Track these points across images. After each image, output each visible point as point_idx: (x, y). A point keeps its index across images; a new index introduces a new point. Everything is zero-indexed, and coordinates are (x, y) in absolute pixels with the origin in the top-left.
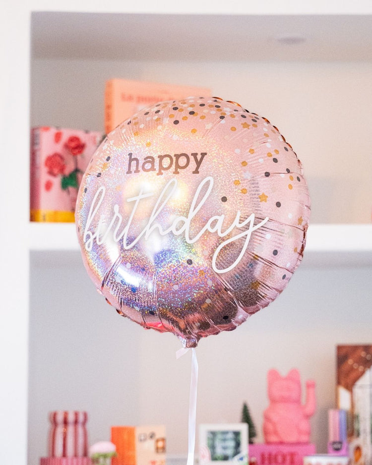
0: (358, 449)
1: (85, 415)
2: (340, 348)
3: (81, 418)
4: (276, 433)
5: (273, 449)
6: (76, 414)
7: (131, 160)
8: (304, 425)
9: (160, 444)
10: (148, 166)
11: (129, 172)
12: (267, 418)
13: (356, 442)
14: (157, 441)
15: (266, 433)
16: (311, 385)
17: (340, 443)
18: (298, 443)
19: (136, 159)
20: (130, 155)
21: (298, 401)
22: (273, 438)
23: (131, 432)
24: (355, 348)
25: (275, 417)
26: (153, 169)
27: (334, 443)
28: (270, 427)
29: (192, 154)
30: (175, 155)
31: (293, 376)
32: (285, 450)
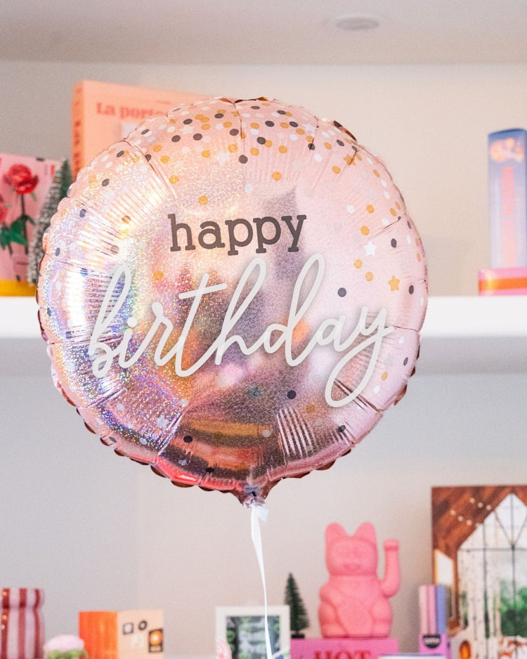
0: (466, 644)
1: (37, 592)
2: (436, 491)
3: (31, 599)
4: (338, 621)
5: (334, 646)
6: (23, 592)
7: (175, 227)
8: (380, 610)
9: (155, 638)
10: (209, 238)
11: (175, 248)
12: (324, 599)
13: (462, 635)
14: (151, 633)
15: (323, 621)
16: (392, 548)
17: (437, 636)
18: (371, 637)
19: (185, 226)
20: (172, 217)
21: (373, 572)
22: (334, 630)
23: (110, 619)
24: (460, 491)
25: (336, 598)
26: (218, 244)
27: (429, 636)
28: (330, 612)
29: (284, 218)
30: (255, 220)
31: (366, 535)
32: (352, 646)
